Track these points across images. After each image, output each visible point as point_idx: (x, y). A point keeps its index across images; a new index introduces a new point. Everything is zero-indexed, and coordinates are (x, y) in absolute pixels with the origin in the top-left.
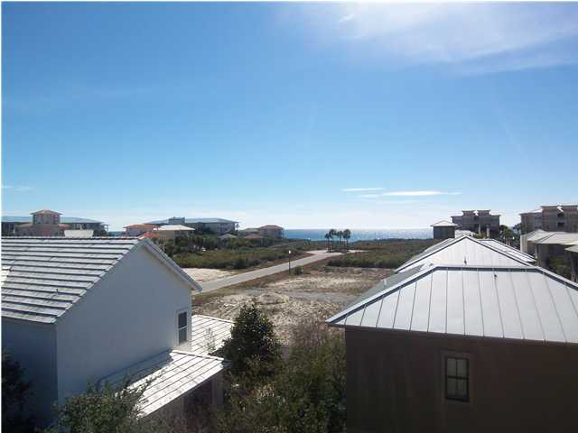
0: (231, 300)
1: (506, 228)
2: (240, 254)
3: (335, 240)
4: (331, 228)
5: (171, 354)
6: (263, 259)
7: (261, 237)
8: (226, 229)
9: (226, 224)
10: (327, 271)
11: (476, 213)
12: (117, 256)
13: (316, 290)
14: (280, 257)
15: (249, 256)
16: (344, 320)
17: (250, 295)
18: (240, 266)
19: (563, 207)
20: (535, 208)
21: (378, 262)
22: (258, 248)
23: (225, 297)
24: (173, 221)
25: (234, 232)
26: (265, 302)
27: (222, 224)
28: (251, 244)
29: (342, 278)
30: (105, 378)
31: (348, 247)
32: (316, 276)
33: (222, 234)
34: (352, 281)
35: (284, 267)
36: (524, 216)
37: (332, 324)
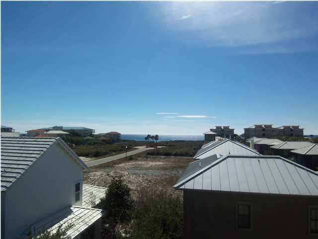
0: (94, 175)
1: (237, 135)
2: (96, 148)
3: (150, 141)
4: (147, 134)
5: (72, 208)
6: (110, 151)
7: (108, 139)
8: (87, 134)
9: (86, 130)
10: (147, 158)
11: (223, 128)
12: (43, 149)
13: (142, 169)
14: (120, 150)
15: (101, 149)
16: (184, 186)
17: (105, 172)
18: (97, 155)
19: (265, 126)
20: (251, 126)
21: (174, 153)
22: (107, 145)
23: (90, 173)
24: (56, 128)
25: (91, 135)
26: (114, 176)
27: (85, 130)
28: (102, 142)
29: (156, 162)
30: (33, 225)
31: (157, 144)
32: (141, 161)
33: (85, 137)
34: (161, 163)
35: (123, 155)
36: (246, 130)
37: (177, 188)
